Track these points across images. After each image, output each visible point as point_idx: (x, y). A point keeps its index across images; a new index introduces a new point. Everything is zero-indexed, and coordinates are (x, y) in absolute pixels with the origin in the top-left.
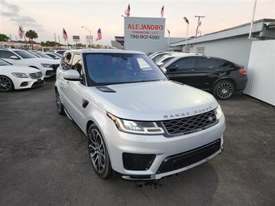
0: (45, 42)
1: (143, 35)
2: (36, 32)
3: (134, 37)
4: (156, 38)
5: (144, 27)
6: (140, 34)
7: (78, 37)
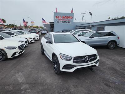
3: (59, 22)
4: (70, 22)
5: (63, 17)
6: (62, 21)
7: (27, 22)
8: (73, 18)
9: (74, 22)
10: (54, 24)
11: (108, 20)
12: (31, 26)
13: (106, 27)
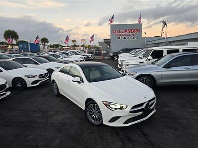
0: (52, 45)
1: (125, 36)
2: (47, 38)
3: (118, 38)
4: (135, 38)
5: (126, 31)
7: (75, 41)
8: (140, 31)
9: (142, 37)
10: (110, 42)
12: (82, 46)
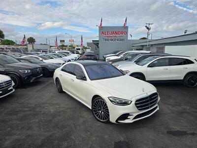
1: (112, 38)
3: (106, 40)
4: (122, 40)
5: (113, 33)
6: (110, 38)
7: (63, 41)
8: (127, 33)
9: (129, 39)
10: (98, 44)
11: (184, 34)
13: (166, 47)
